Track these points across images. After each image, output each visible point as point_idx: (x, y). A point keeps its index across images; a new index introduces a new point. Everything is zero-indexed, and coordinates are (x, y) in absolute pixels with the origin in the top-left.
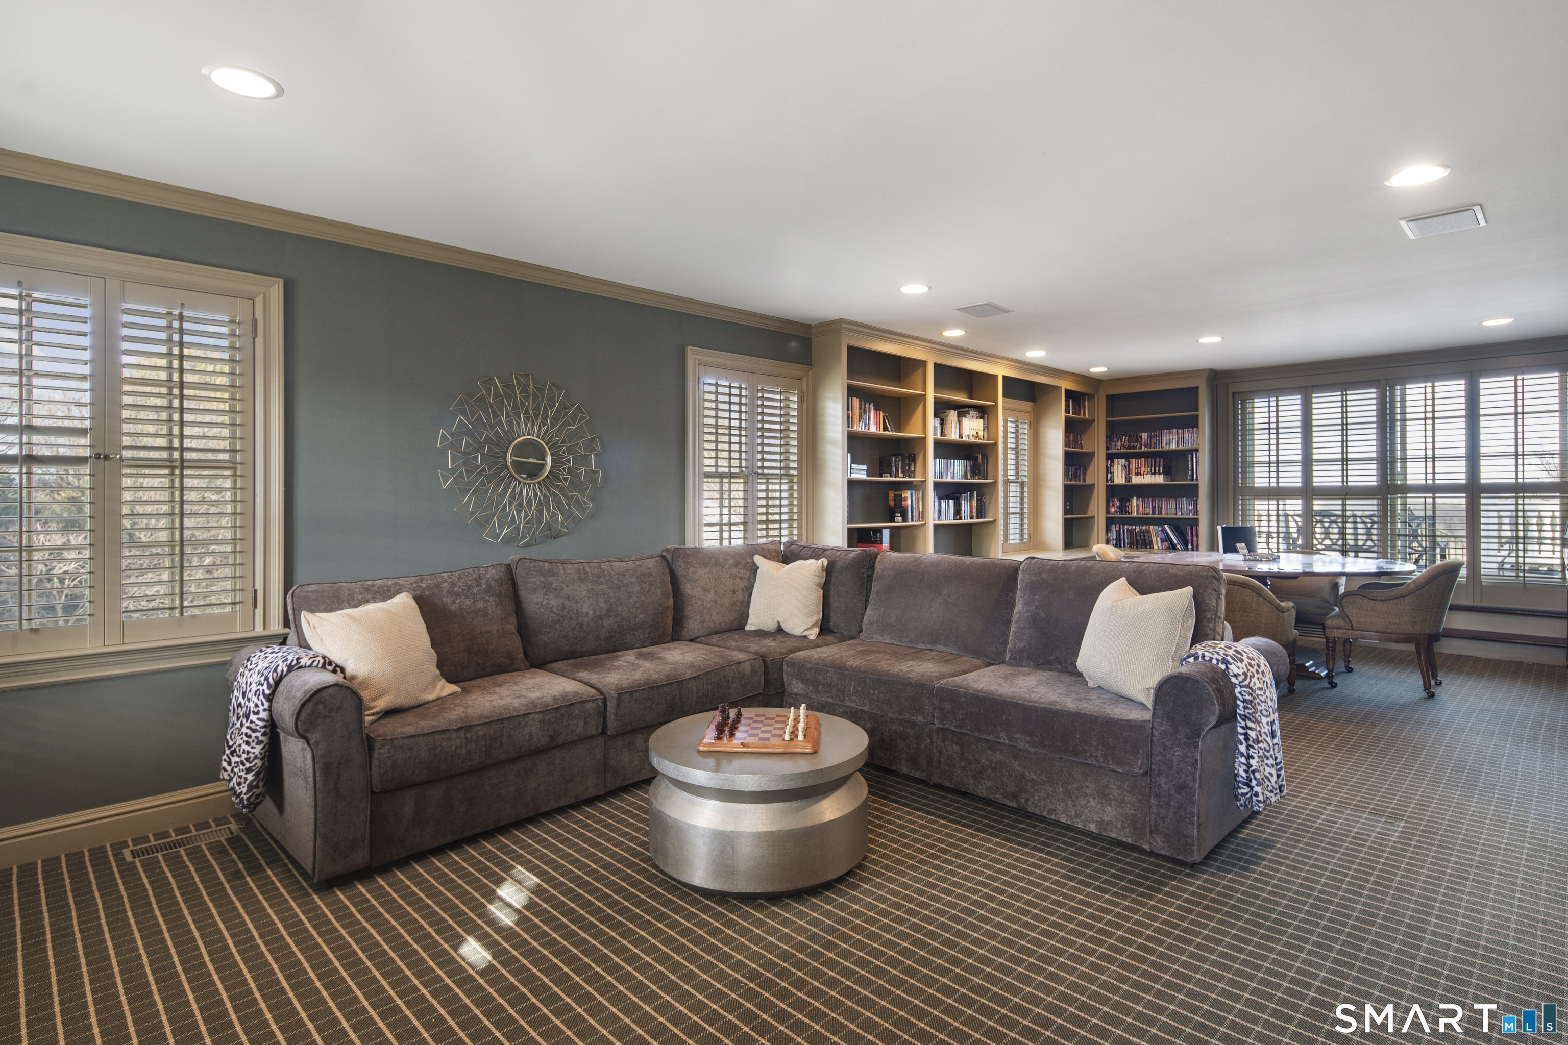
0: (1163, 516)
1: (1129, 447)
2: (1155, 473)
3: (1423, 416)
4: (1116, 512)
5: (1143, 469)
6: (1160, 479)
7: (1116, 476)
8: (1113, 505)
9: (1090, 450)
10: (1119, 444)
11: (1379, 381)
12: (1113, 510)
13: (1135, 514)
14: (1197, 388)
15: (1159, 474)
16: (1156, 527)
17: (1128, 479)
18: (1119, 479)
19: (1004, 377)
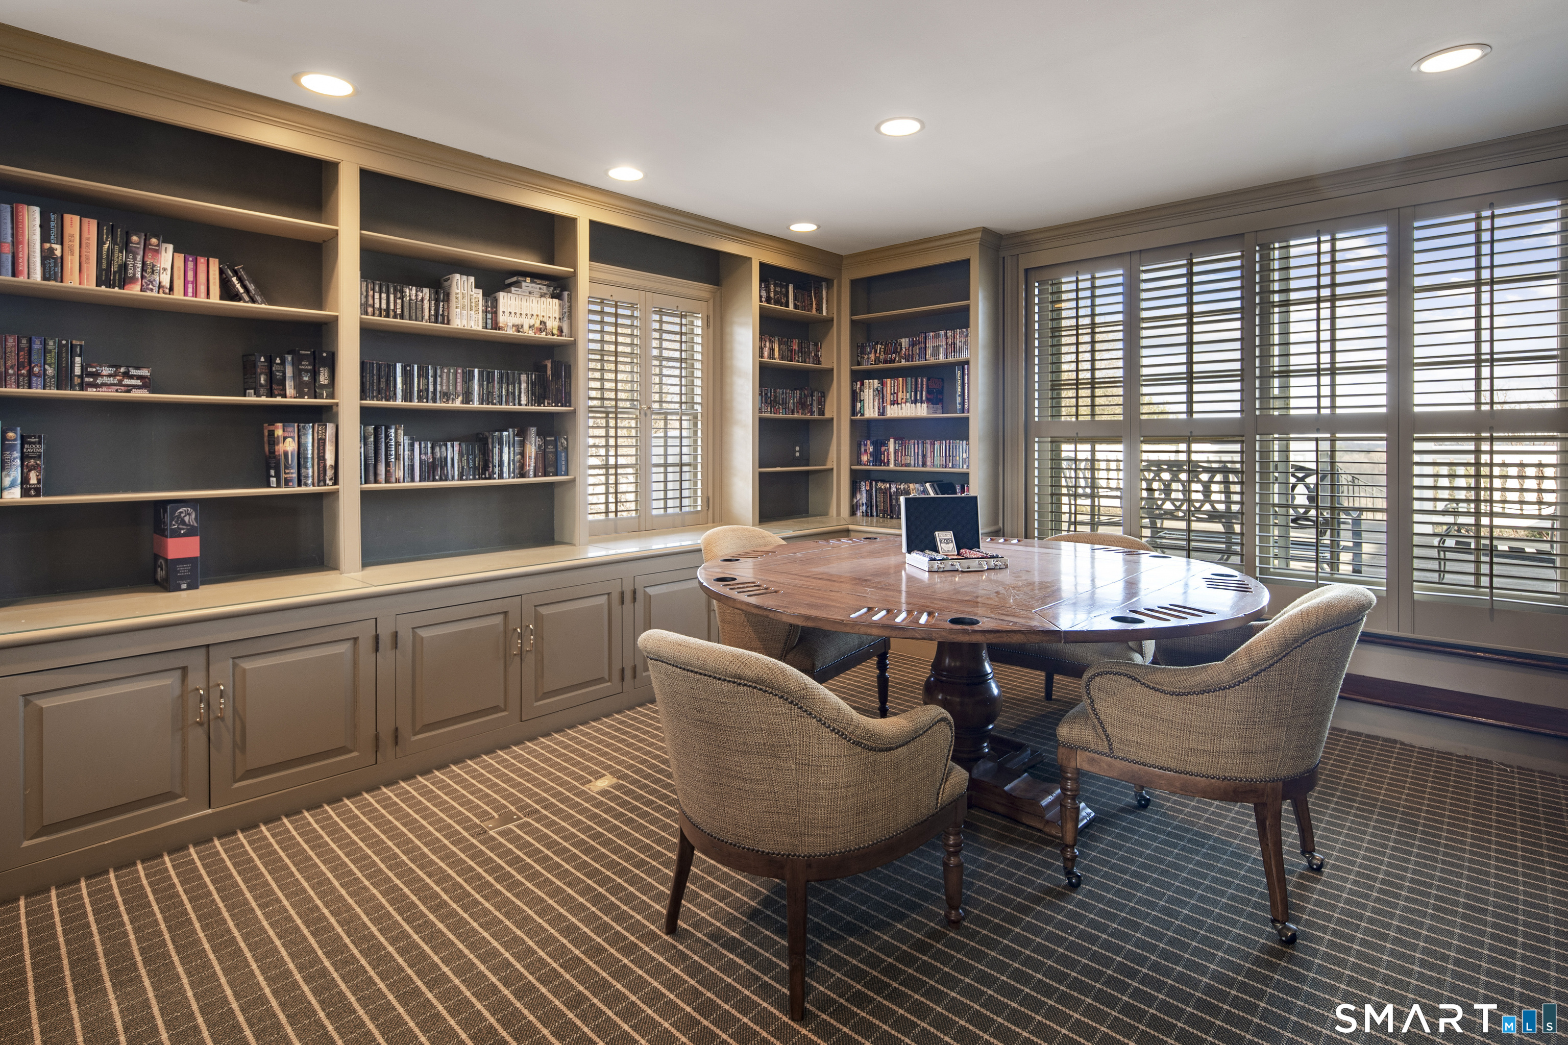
0: (928, 469)
1: (886, 362)
2: (915, 402)
3: (1313, 294)
4: (868, 461)
5: (900, 394)
6: (921, 411)
7: (866, 405)
8: (866, 451)
9: (829, 367)
10: (872, 356)
11: (1243, 234)
12: (865, 458)
13: (892, 466)
14: (967, 262)
15: (922, 402)
16: (917, 486)
17: (882, 412)
18: (871, 412)
19: (592, 223)
